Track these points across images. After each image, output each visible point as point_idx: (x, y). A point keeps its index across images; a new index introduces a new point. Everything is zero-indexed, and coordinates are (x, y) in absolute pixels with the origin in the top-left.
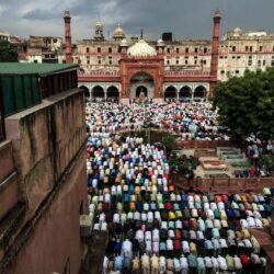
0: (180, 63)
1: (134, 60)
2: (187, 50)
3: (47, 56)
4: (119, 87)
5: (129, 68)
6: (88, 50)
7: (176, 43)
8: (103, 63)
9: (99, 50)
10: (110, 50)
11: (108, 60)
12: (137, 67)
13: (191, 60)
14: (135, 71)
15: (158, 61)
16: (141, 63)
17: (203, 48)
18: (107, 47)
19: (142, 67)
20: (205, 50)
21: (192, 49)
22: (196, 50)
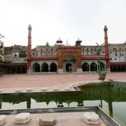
1: (65, 48)
2: (87, 50)
3: (22, 53)
4: (56, 63)
5: (62, 53)
9: (47, 49)
10: (52, 49)
11: (51, 54)
12: (67, 52)
13: (90, 54)
16: (69, 50)
20: (96, 49)
21: (90, 49)
22: (92, 50)
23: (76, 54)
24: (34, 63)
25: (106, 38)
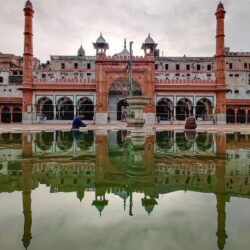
1: (114, 62)
3: (15, 73)
4: (93, 98)
6: (63, 65)
7: (164, 59)
9: (76, 65)
10: (89, 66)
11: (86, 77)
12: (118, 72)
14: (116, 77)
15: (147, 63)
16: (123, 67)
17: (195, 65)
18: (86, 63)
23: (142, 76)
25: (220, 36)
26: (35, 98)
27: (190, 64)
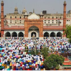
0: (50, 23)
1: (30, 21)
2: (53, 17)
5: (28, 24)
6: (11, 17)
7: (48, 15)
8: (17, 23)
9: (16, 17)
10: (20, 17)
11: (19, 21)
12: (32, 24)
14: (31, 26)
15: (41, 21)
16: (33, 22)
19: (34, 24)
20: (61, 18)
21: (55, 17)
22: (57, 18)
23: (39, 25)
24: (6, 32)
26: (5, 32)
27: (58, 16)
